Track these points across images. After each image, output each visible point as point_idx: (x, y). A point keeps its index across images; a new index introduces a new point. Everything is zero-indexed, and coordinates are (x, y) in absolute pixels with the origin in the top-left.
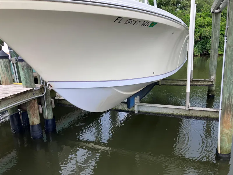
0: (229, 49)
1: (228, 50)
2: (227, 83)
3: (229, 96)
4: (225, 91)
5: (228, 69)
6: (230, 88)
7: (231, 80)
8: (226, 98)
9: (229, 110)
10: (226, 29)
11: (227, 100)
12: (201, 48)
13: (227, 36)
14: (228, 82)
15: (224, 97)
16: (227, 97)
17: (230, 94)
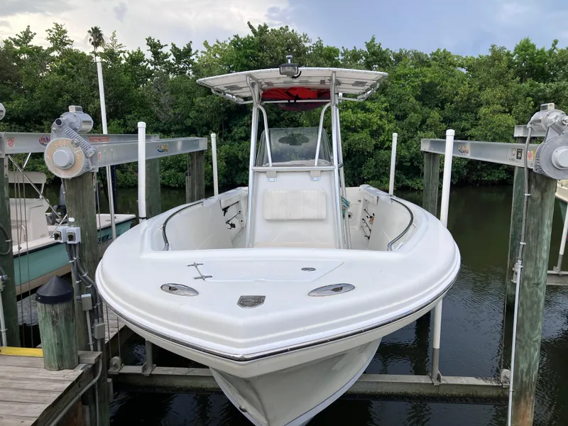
0: (528, 284)
1: (526, 284)
2: (524, 344)
3: (529, 368)
4: (521, 358)
5: (527, 318)
6: (530, 352)
7: (531, 339)
8: (522, 371)
9: (528, 393)
10: (521, 247)
11: (524, 375)
12: (350, 176)
13: (522, 260)
14: (526, 342)
15: (520, 369)
16: (525, 370)
17: (530, 365)
